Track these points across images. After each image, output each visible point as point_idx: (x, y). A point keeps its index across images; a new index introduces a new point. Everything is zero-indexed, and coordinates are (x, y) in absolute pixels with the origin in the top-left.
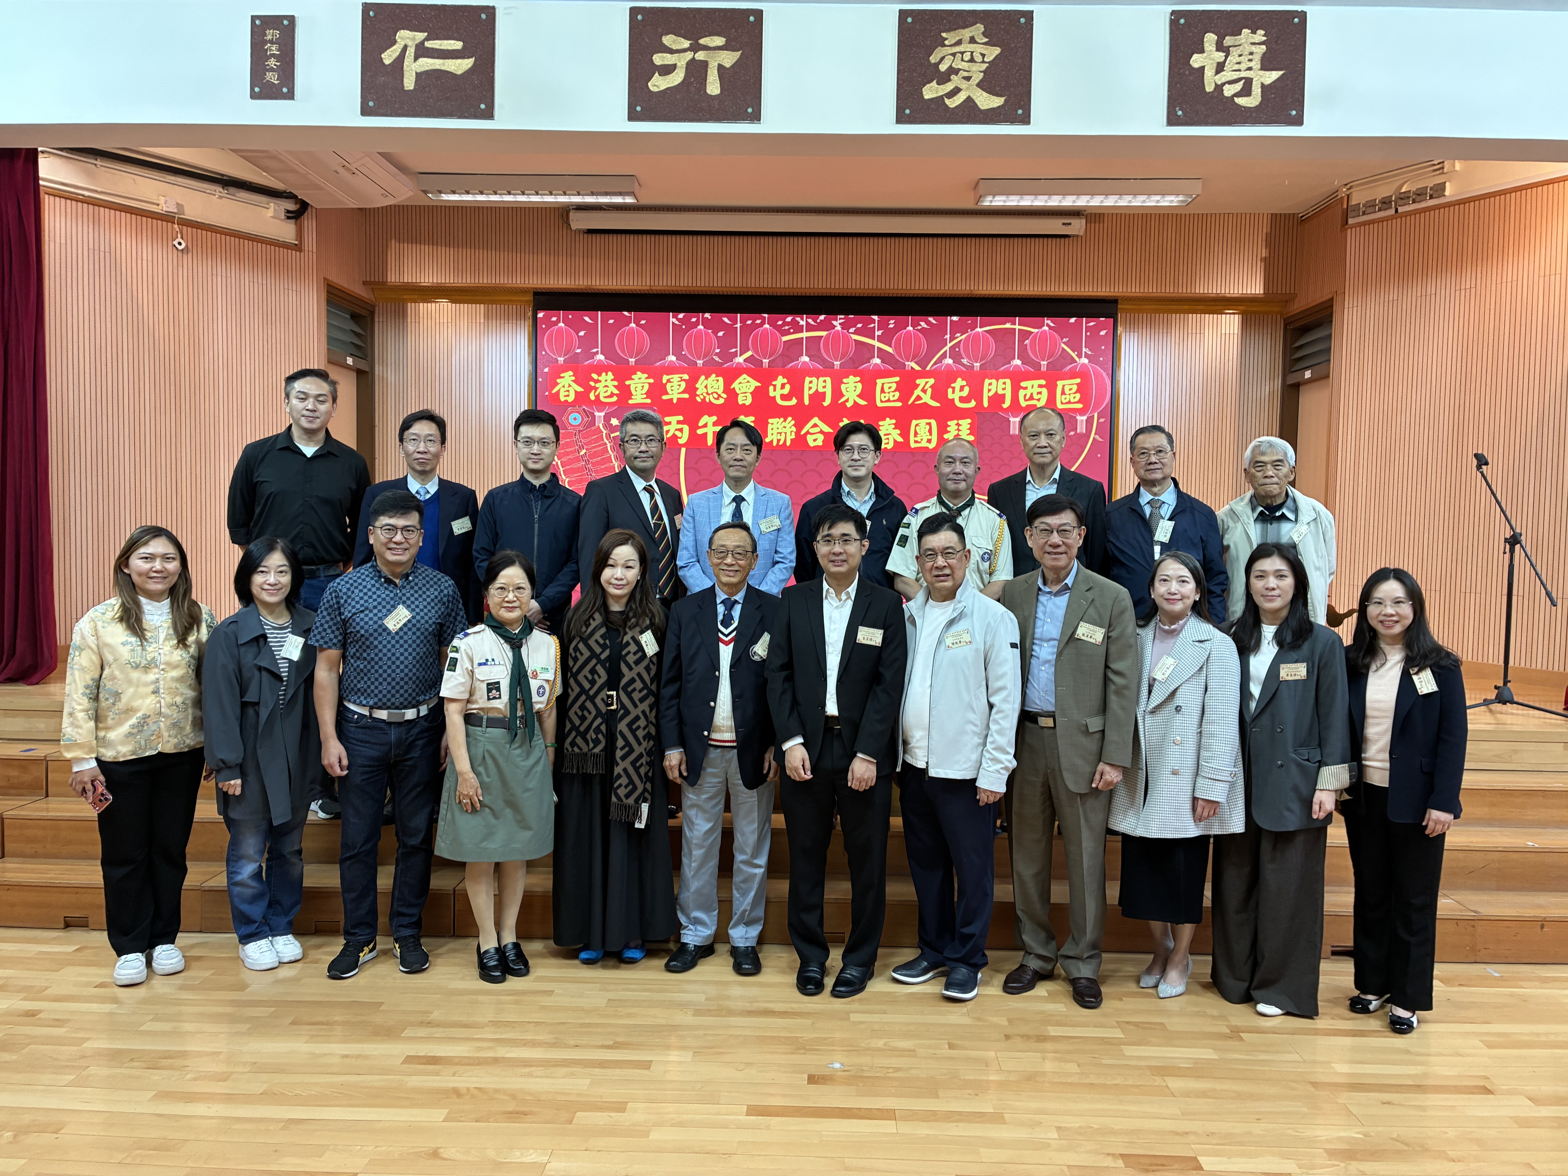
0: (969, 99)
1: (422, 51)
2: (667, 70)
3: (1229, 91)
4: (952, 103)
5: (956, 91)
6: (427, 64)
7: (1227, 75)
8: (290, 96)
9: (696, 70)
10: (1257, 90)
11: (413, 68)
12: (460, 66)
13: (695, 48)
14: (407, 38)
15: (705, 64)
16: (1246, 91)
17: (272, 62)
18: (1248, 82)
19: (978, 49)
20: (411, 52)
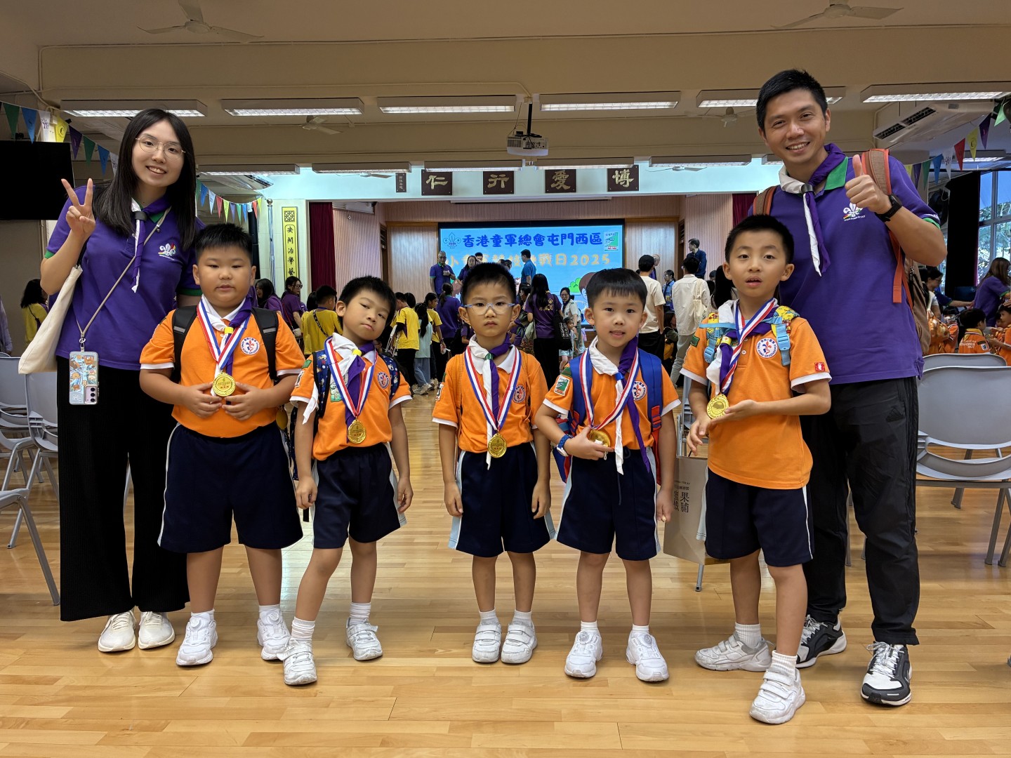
0: (562, 187)
1: (435, 180)
2: (492, 182)
3: (621, 183)
4: (558, 188)
5: (559, 185)
6: (437, 183)
7: (621, 180)
8: (405, 191)
9: (499, 182)
10: (628, 184)
11: (433, 185)
12: (444, 183)
13: (498, 177)
14: (432, 177)
15: (501, 181)
16: (625, 183)
17: (401, 184)
18: (626, 181)
19: (563, 176)
20: (433, 180)
